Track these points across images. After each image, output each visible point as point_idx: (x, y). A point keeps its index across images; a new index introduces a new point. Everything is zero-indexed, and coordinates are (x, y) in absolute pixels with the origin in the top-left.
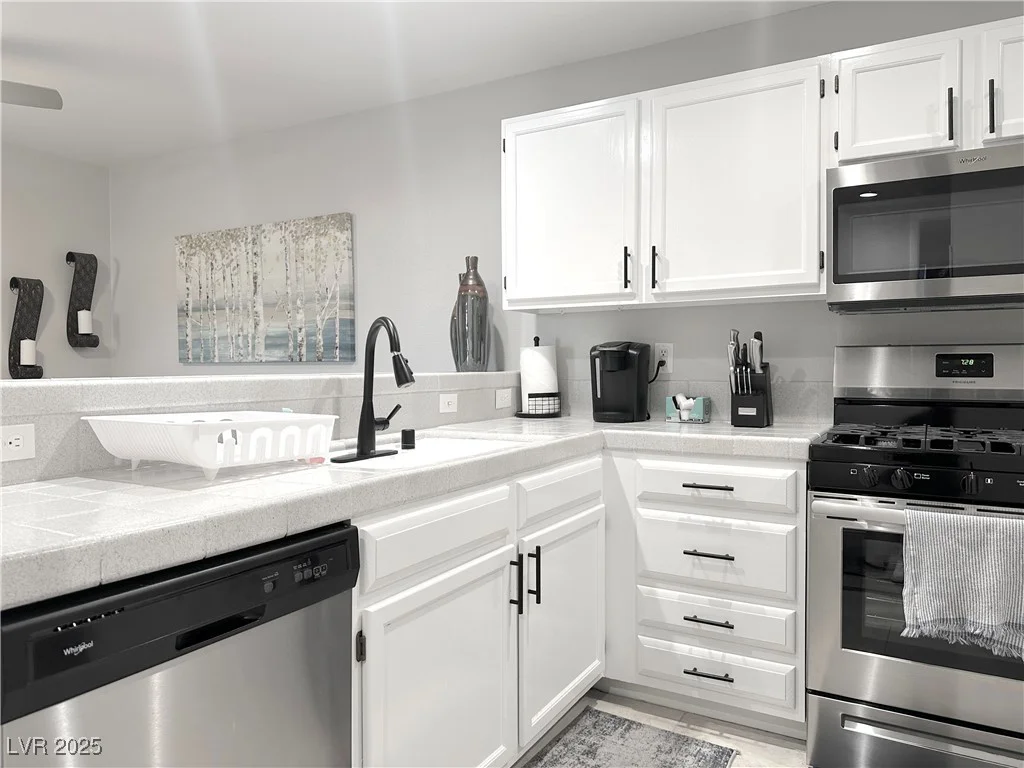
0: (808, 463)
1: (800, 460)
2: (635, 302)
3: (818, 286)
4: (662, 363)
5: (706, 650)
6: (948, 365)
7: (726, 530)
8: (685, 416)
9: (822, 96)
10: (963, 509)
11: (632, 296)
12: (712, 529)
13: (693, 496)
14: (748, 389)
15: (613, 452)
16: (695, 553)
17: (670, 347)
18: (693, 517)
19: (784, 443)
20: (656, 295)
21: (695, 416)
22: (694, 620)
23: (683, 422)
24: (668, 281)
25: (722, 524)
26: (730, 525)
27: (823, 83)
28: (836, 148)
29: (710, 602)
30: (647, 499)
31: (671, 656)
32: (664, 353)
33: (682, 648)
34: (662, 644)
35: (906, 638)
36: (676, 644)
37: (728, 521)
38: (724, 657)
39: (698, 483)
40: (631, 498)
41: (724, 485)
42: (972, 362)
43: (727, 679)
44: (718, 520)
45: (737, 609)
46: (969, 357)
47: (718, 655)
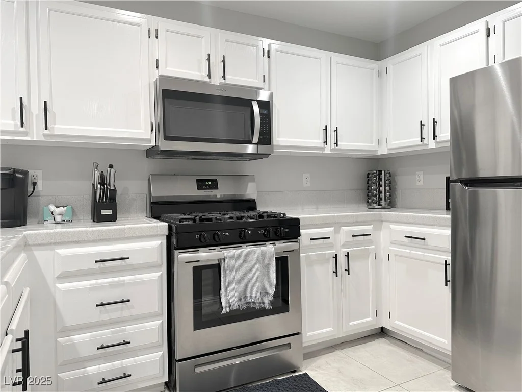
0: (167, 236)
1: (163, 235)
2: (28, 138)
3: (149, 140)
4: (34, 184)
5: (110, 364)
6: (202, 184)
7: (122, 284)
8: (59, 219)
9: (149, 37)
10: (241, 246)
11: (26, 134)
12: (112, 285)
13: (100, 268)
14: (106, 199)
15: (33, 248)
16: (102, 305)
17: (39, 173)
18: (100, 281)
19: (155, 226)
20: (45, 135)
21: (67, 218)
22: (103, 347)
23: (59, 223)
24: (56, 126)
25: (119, 281)
26: (124, 281)
27: (149, 30)
28: (157, 68)
29: (112, 333)
30: (65, 277)
31: (86, 378)
32: (35, 177)
33: (92, 369)
34: (79, 372)
35: (224, 314)
36: (88, 369)
37: (122, 278)
38: (122, 363)
39: (103, 259)
40: (50, 279)
41: (120, 257)
42: (210, 183)
43: (126, 376)
44: (116, 279)
45: (129, 331)
46: (208, 180)
47: (117, 363)
